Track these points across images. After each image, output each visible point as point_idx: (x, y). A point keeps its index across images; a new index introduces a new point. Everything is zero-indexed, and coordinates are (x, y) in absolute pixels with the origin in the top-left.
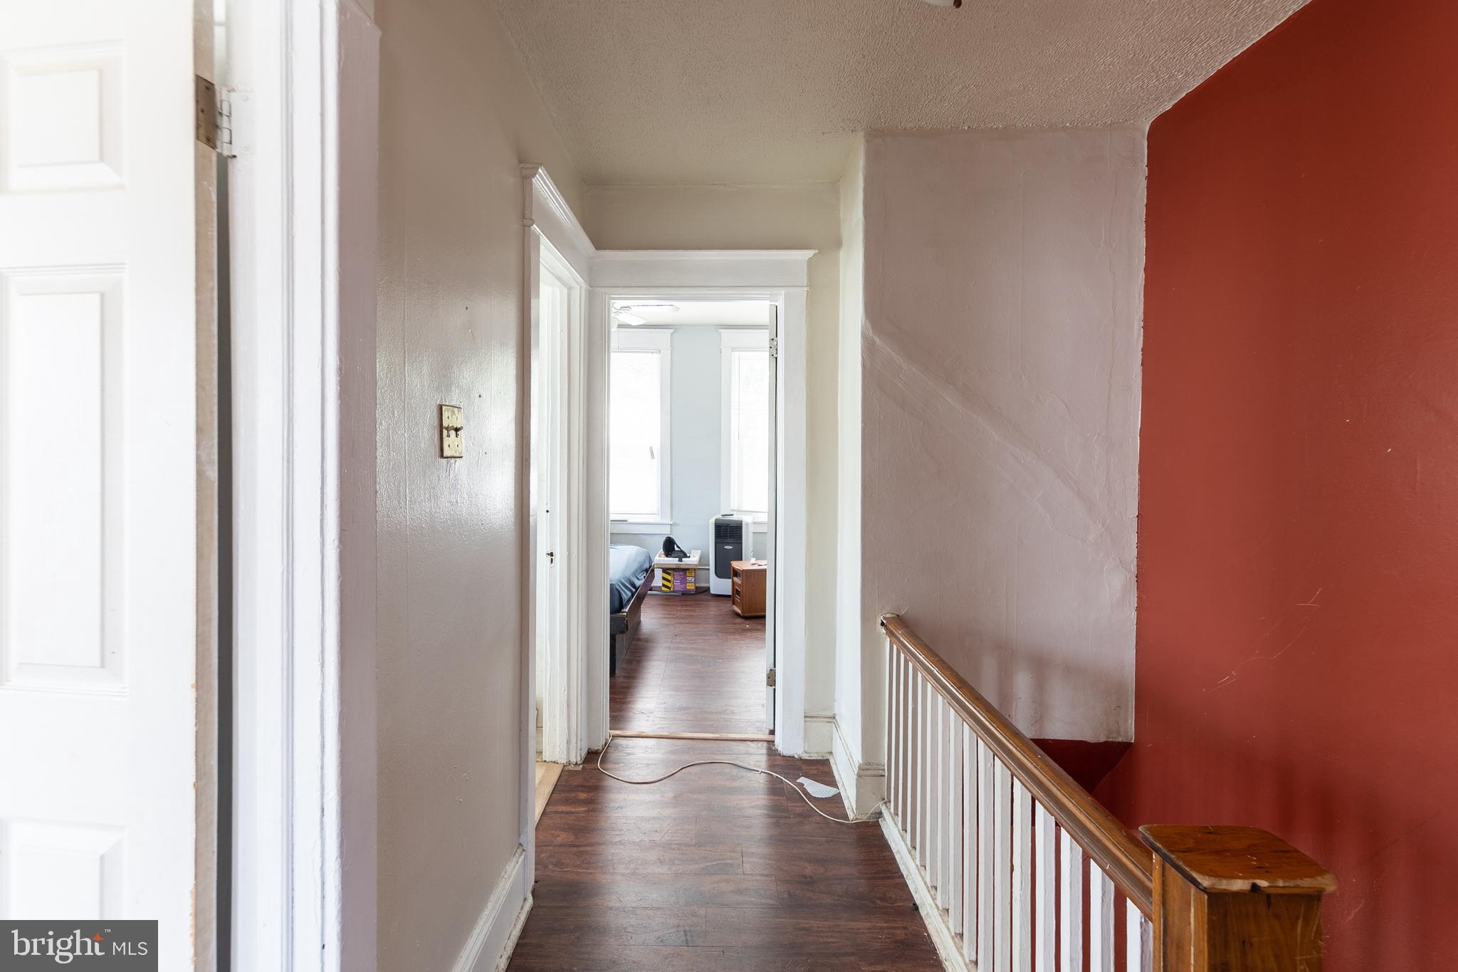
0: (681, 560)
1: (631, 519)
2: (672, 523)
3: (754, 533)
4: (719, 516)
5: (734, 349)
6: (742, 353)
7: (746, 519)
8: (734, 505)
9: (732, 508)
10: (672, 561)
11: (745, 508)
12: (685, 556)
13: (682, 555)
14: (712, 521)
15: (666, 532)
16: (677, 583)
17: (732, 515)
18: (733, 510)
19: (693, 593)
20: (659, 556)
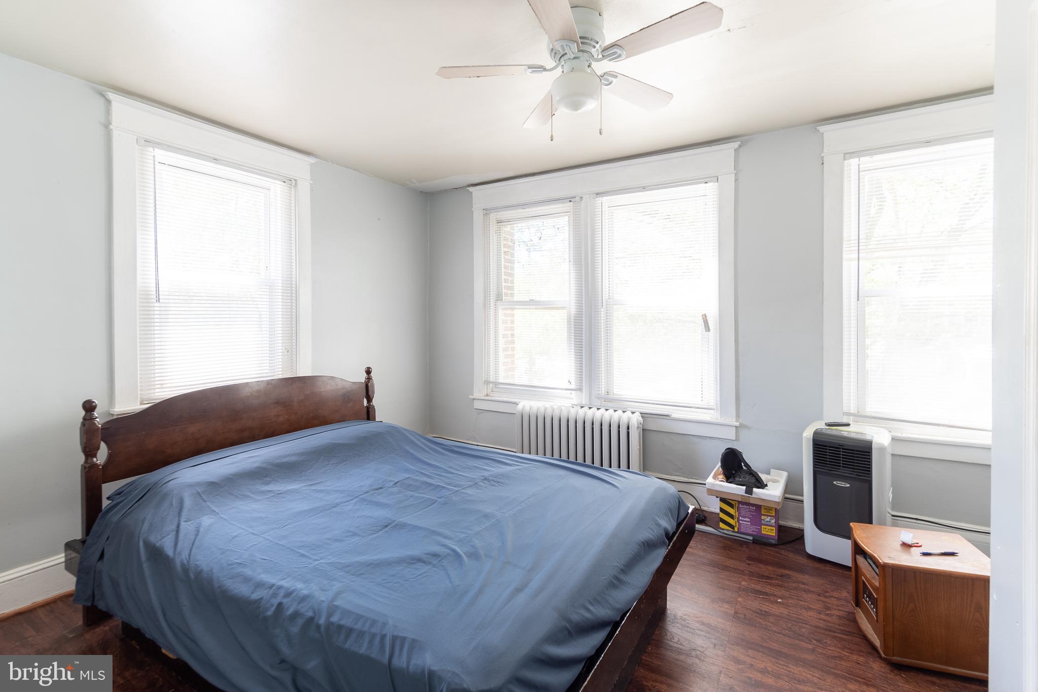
0: (749, 491)
1: (676, 414)
2: (737, 424)
3: (893, 455)
4: (820, 425)
5: (848, 155)
6: (863, 159)
7: (880, 437)
8: (850, 404)
9: (845, 410)
10: (736, 490)
11: (872, 408)
12: (761, 485)
13: (753, 480)
14: (808, 434)
15: (727, 438)
16: (746, 522)
17: (848, 425)
18: (849, 414)
19: (773, 542)
20: (715, 477)
